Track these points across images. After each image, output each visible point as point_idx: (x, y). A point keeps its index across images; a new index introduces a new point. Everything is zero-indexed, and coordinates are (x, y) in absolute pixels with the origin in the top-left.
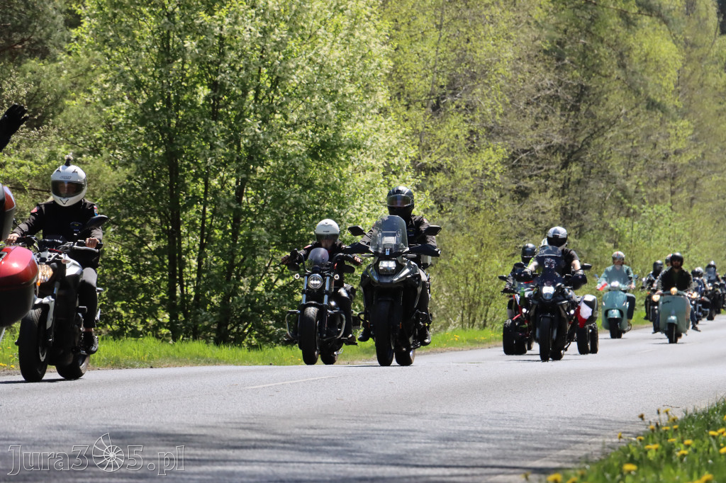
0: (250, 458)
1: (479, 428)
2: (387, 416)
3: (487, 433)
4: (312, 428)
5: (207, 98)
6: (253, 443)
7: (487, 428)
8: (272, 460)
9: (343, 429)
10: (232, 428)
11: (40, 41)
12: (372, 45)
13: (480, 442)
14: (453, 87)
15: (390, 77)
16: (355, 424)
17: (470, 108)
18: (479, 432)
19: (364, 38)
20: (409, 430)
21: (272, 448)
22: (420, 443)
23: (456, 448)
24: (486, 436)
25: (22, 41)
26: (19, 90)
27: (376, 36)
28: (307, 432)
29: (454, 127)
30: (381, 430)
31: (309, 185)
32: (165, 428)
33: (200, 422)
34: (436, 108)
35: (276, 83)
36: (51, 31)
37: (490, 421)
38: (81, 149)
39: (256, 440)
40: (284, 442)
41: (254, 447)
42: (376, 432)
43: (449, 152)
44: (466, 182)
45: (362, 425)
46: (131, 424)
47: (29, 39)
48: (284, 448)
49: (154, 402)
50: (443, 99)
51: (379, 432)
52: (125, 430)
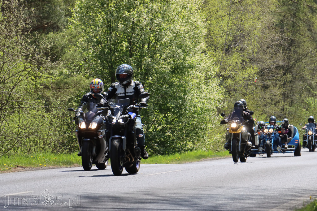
0: (149, 208)
1: (248, 193)
2: (207, 188)
3: (252, 195)
4: (175, 194)
5: (127, 47)
6: (149, 201)
7: (251, 193)
8: (158, 208)
9: (188, 194)
10: (140, 194)
11: (55, 23)
12: (198, 23)
13: (249, 200)
14: (235, 41)
15: (207, 36)
16: (194, 192)
17: (242, 50)
18: (248, 195)
19: (194, 20)
20: (217, 195)
21: (158, 203)
22: (222, 200)
23: (238, 203)
24: (251, 197)
25: (47, 23)
26: (47, 45)
27: (200, 19)
28: (173, 195)
29: (235, 59)
30: (205, 194)
31: (171, 85)
32: (111, 194)
33: (126, 191)
34: (227, 50)
35: (157, 40)
36: (59, 18)
37: (253, 190)
38: (73, 70)
39: (151, 199)
40: (163, 200)
41: (150, 203)
42: (202, 195)
43: (233, 70)
44: (241, 82)
45: (196, 192)
46: (97, 192)
47: (50, 22)
48: (163, 203)
49: (106, 182)
50: (230, 46)
51: (204, 196)
52: (94, 195)
